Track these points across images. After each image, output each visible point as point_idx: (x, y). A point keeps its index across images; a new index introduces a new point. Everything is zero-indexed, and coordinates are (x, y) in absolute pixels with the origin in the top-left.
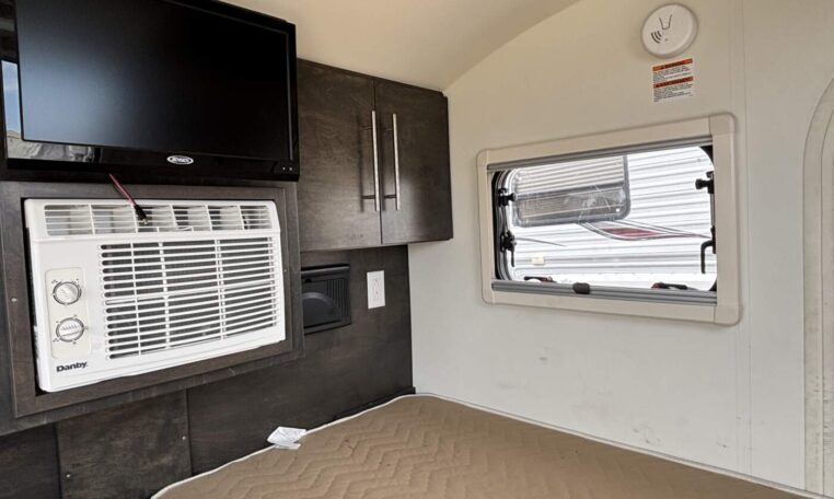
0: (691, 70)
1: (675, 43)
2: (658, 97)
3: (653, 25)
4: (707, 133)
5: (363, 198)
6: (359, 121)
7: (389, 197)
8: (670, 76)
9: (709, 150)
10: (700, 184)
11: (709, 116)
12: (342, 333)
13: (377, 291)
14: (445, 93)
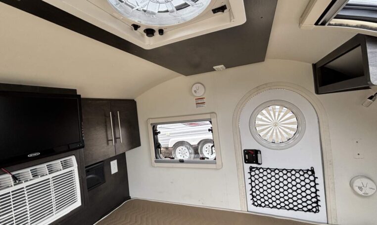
0: (205, 100)
1: (200, 94)
2: (197, 107)
3: (194, 88)
4: (209, 118)
5: (108, 141)
6: (105, 116)
7: (117, 138)
8: (200, 101)
9: (211, 122)
10: (209, 130)
11: (210, 113)
12: (102, 186)
13: (114, 167)
14: (135, 100)
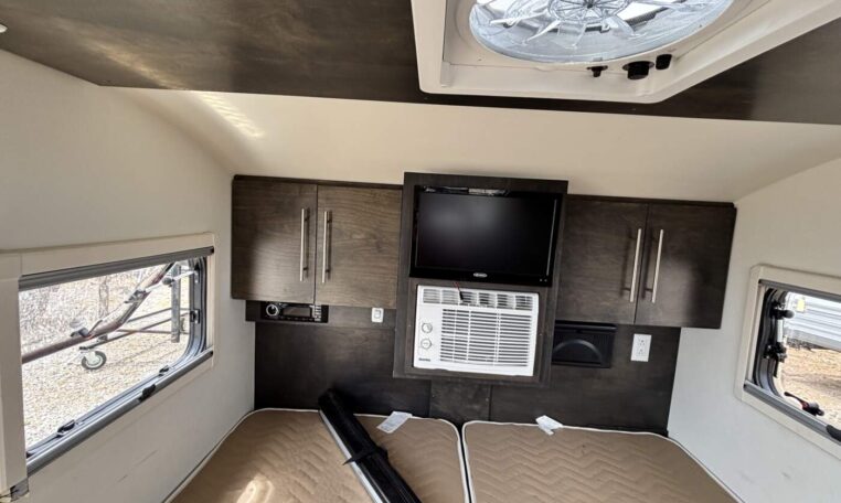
5: (622, 288)
6: (630, 236)
7: (648, 290)
12: (603, 372)
13: (641, 348)
14: (736, 204)
